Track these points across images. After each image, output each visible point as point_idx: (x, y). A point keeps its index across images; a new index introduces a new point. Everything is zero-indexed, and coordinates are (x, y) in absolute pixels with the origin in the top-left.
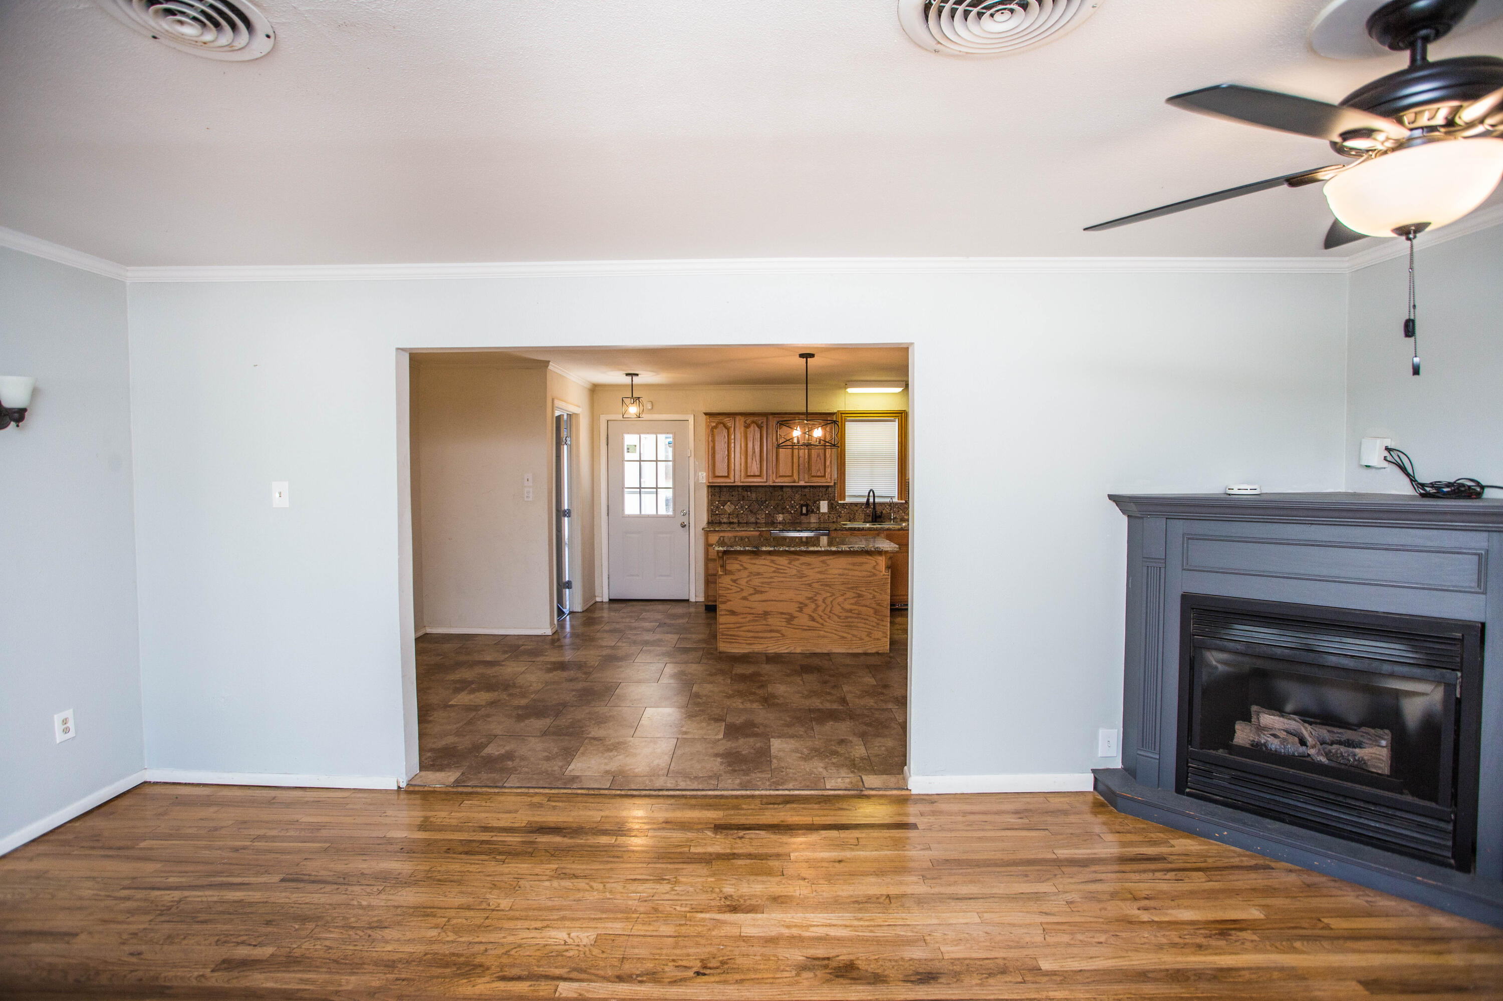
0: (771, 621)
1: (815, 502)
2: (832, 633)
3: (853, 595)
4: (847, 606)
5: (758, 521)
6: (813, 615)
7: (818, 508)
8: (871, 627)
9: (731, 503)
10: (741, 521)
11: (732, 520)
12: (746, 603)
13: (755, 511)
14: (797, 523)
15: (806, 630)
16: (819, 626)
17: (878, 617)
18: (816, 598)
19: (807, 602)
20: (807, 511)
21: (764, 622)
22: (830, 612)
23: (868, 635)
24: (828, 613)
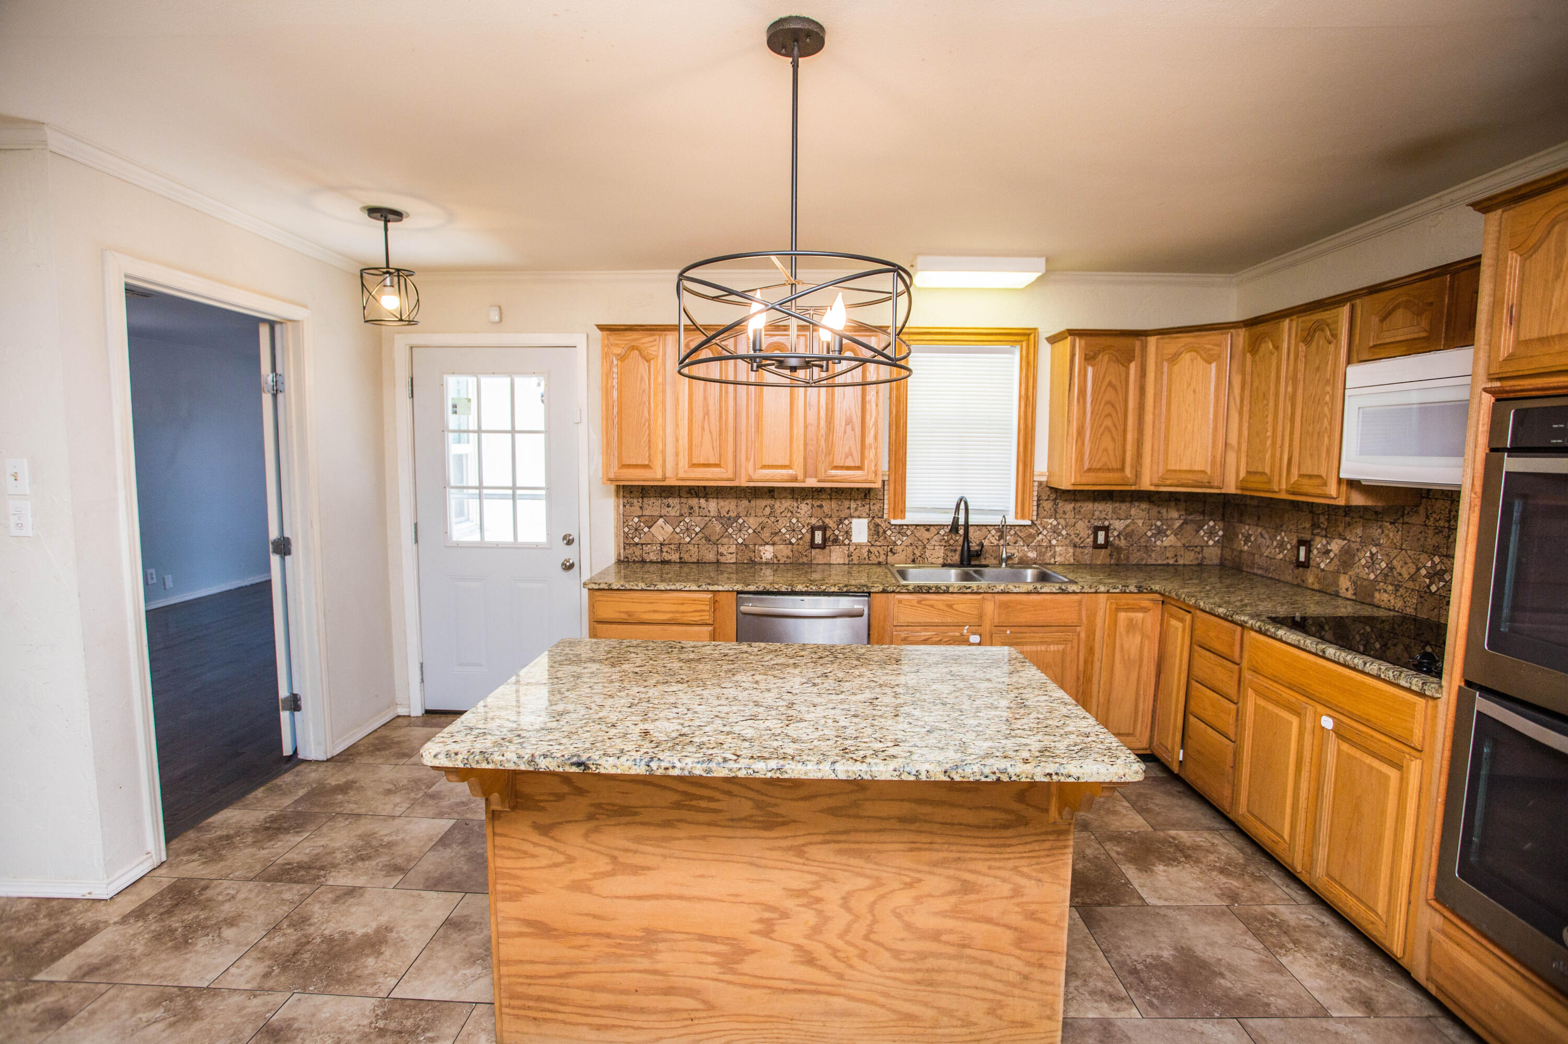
0: (666, 959)
1: (841, 522)
2: (873, 1003)
3: (946, 886)
4: (924, 919)
5: (722, 559)
6: (809, 945)
7: (848, 534)
8: (1000, 987)
9: (666, 522)
10: (686, 557)
11: (667, 557)
12: (584, 902)
13: (713, 538)
14: (803, 564)
15: (785, 991)
16: (829, 979)
17: (1027, 955)
18: (816, 893)
19: (790, 904)
20: (824, 539)
21: (645, 964)
22: (867, 938)
23: (991, 1012)
24: (861, 943)
